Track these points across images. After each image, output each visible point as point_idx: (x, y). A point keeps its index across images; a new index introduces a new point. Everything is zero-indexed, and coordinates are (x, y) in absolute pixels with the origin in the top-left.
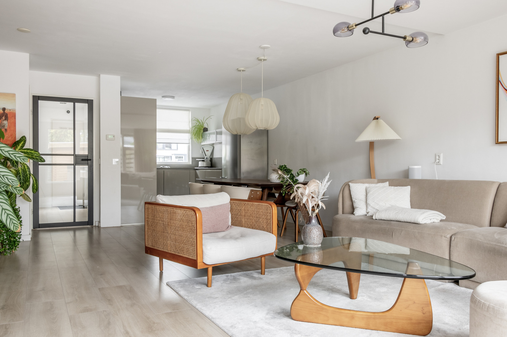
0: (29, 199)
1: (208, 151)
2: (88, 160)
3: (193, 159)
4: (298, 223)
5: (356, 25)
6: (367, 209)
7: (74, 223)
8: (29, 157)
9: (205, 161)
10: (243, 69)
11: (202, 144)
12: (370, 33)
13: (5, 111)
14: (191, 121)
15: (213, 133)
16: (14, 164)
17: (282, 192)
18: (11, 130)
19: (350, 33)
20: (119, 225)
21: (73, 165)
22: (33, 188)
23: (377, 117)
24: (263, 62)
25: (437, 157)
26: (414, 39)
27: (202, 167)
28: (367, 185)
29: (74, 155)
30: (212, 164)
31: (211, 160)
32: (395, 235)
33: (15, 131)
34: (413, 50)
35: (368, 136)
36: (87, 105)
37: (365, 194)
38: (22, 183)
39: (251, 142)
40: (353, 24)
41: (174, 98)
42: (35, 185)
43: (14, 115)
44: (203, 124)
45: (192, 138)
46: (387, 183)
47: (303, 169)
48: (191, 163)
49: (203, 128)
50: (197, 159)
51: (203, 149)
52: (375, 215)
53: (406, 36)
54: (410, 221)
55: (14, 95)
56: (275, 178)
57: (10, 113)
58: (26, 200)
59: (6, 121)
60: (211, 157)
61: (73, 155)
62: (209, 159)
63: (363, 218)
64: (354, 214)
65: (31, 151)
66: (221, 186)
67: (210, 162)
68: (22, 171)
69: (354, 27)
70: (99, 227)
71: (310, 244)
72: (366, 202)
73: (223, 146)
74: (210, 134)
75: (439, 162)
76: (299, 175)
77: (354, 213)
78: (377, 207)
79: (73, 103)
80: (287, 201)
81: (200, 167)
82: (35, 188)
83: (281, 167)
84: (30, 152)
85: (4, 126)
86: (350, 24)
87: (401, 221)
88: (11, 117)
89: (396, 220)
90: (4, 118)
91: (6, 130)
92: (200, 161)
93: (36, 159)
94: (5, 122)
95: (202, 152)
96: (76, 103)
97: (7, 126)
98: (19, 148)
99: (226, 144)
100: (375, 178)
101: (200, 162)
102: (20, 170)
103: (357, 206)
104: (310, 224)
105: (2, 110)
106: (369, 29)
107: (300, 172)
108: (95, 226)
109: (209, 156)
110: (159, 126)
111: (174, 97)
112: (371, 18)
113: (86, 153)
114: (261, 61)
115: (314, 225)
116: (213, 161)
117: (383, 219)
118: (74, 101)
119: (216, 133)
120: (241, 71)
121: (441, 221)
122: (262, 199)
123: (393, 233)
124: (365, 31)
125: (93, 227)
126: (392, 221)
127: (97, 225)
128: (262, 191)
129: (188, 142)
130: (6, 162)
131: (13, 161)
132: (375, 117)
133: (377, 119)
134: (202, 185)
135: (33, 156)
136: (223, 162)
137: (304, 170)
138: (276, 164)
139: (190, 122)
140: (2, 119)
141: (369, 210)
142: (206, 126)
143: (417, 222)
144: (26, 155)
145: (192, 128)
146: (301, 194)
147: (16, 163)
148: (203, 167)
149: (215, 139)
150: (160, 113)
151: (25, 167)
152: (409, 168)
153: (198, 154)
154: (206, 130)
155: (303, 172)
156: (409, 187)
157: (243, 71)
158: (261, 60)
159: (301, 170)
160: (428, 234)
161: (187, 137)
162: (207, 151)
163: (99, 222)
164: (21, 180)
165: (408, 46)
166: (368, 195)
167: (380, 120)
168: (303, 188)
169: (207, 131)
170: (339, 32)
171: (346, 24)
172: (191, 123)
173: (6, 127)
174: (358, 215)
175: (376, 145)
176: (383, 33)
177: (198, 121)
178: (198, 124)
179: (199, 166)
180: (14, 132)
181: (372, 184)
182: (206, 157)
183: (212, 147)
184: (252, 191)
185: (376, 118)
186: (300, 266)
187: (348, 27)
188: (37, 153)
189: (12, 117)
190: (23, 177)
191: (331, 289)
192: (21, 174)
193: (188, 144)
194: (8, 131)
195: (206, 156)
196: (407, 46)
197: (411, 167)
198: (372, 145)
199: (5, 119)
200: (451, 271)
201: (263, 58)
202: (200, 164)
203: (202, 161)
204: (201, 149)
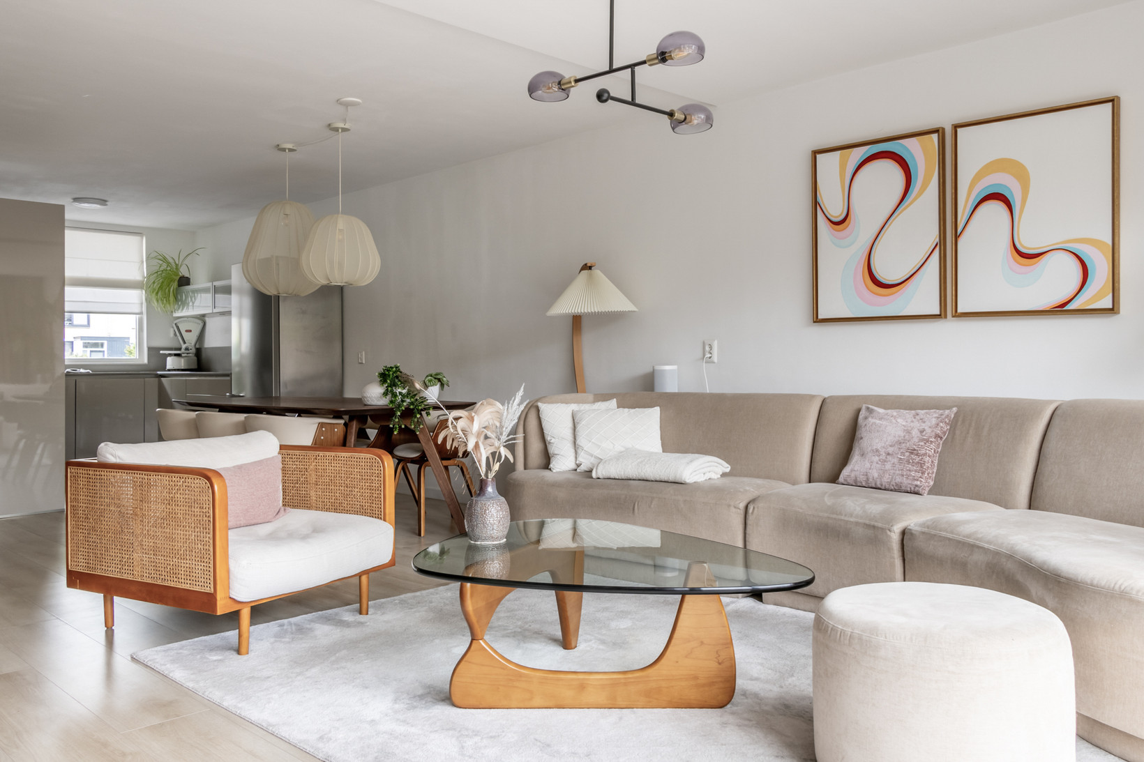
1: (190, 331)
3: (153, 351)
4: (425, 493)
5: (577, 81)
6: (576, 458)
9: (183, 355)
10: (290, 146)
11: (175, 314)
12: (610, 101)
14: (147, 260)
15: (206, 290)
17: (391, 426)
19: (563, 95)
23: (589, 265)
24: (341, 135)
25: (707, 348)
26: (687, 117)
27: (175, 370)
28: (574, 407)
30: (201, 362)
31: (198, 352)
32: (638, 509)
34: (687, 139)
35: (572, 302)
37: (570, 425)
39: (304, 312)
40: (571, 78)
41: (106, 205)
44: (177, 269)
45: (148, 301)
46: (614, 401)
47: (436, 375)
48: (146, 361)
49: (178, 278)
50: (161, 352)
51: (178, 327)
52: (597, 469)
53: (673, 110)
54: (666, 479)
56: (375, 395)
60: (197, 346)
62: (194, 350)
63: (571, 476)
64: (550, 469)
66: (245, 415)
67: (196, 358)
69: (573, 84)
71: (485, 539)
72: (575, 443)
73: (234, 321)
74: (195, 291)
75: (710, 357)
76: (426, 387)
77: (551, 466)
78: (597, 453)
80: (397, 446)
81: (169, 370)
83: (388, 371)
86: (563, 77)
87: (649, 478)
89: (640, 478)
92: (170, 355)
95: (175, 334)
99: (240, 316)
100: (584, 391)
101: (169, 360)
103: (556, 452)
104: (484, 495)
106: (608, 93)
107: (430, 381)
109: (193, 344)
110: (70, 271)
111: (105, 201)
112: (607, 69)
114: (338, 131)
115: (492, 497)
116: (204, 355)
117: (612, 477)
119: (212, 290)
120: (287, 151)
121: (724, 475)
122: (344, 443)
123: (634, 505)
124: (602, 96)
126: (630, 480)
128: (346, 425)
129: (138, 310)
132: (586, 264)
133: (590, 268)
134: (193, 415)
136: (235, 357)
137: (438, 377)
138: (362, 363)
139: (143, 262)
141: (580, 459)
142: (184, 272)
143: (679, 481)
145: (149, 275)
146: (462, 430)
148: (178, 370)
149: (210, 303)
150: (73, 240)
152: (653, 370)
153: (165, 340)
154: (184, 281)
155: (437, 381)
156: (657, 409)
157: (291, 150)
158: (336, 130)
159: (431, 376)
160: (703, 503)
161: (135, 297)
162: (187, 331)
165: (676, 130)
166: (579, 428)
167: (597, 272)
168: (467, 419)
169: (189, 284)
170: (540, 92)
171: (555, 76)
172: (147, 267)
174: (558, 470)
175: (585, 323)
176: (632, 103)
177: (164, 259)
178: (164, 266)
179: (168, 367)
181: (584, 405)
182: (184, 346)
183: (200, 322)
184: (321, 425)
185: (587, 267)
186: (471, 587)
187: (559, 83)
191: (520, 632)
193: (138, 316)
195: (185, 343)
196: (673, 129)
197: (657, 368)
198: (577, 321)
200: (748, 575)
201: (341, 125)
202: (171, 363)
203: (176, 355)
204: (173, 327)
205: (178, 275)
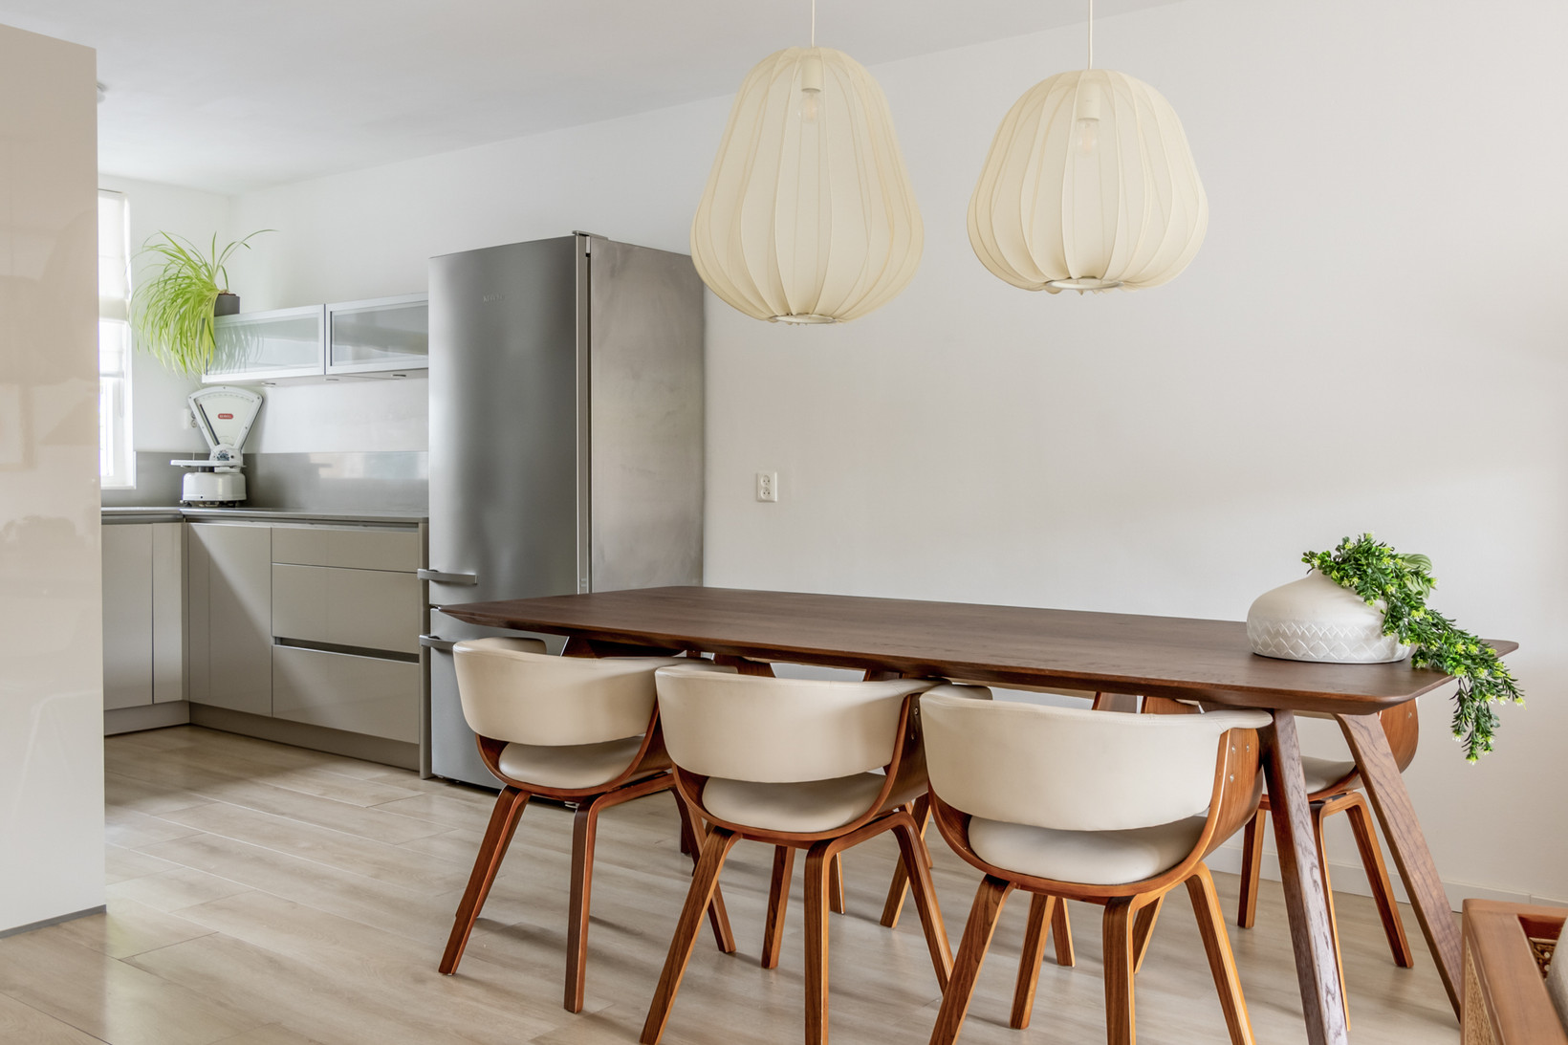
1: (231, 416)
3: (148, 459)
9: (216, 470)
11: (205, 379)
14: (135, 252)
27: (202, 505)
30: (254, 489)
31: (249, 464)
44: (209, 276)
45: (138, 347)
48: (133, 483)
49: (214, 295)
50: (173, 462)
51: (202, 409)
60: (246, 452)
62: (238, 461)
67: (242, 477)
74: (249, 328)
81: (189, 504)
92: (190, 469)
95: (197, 425)
101: (188, 478)
109: (237, 445)
116: (261, 470)
129: (114, 369)
139: (124, 257)
145: (140, 288)
148: (212, 505)
153: (173, 435)
154: (226, 305)
162: (222, 416)
169: (238, 312)
172: (133, 268)
177: (177, 253)
179: (187, 496)
182: (216, 451)
183: (253, 397)
195: (218, 443)
202: (193, 487)
203: (204, 469)
204: (189, 407)
205: (212, 289)
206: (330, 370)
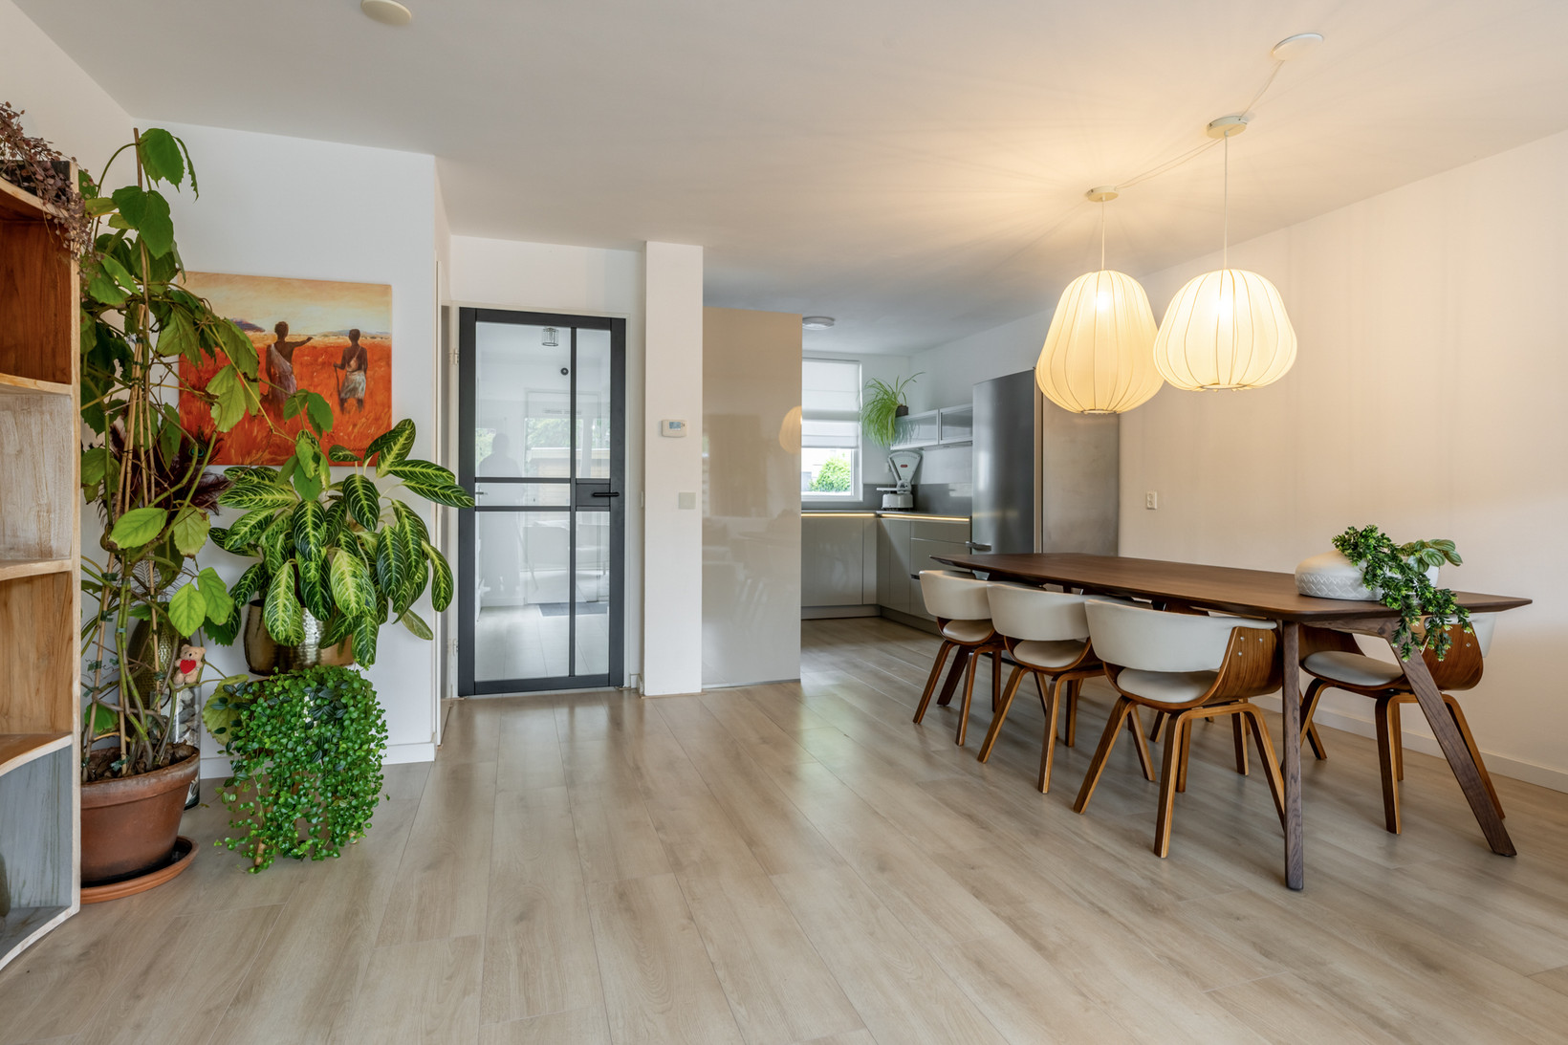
0: (425, 630)
1: (906, 466)
2: (610, 497)
3: (869, 488)
7: (572, 681)
8: (421, 490)
9: (899, 493)
11: (892, 448)
13: (359, 342)
14: (863, 389)
15: (929, 421)
16: (364, 514)
18: (376, 404)
20: (697, 689)
21: (569, 509)
22: (433, 594)
27: (890, 509)
29: (572, 480)
30: (918, 500)
31: (914, 489)
33: (390, 407)
36: (607, 334)
38: (393, 580)
41: (834, 325)
42: (443, 585)
43: (385, 354)
44: (895, 398)
45: (864, 433)
48: (861, 499)
49: (896, 407)
50: (877, 489)
51: (894, 462)
55: (385, 290)
57: (375, 347)
58: (415, 633)
59: (363, 373)
60: (913, 483)
61: (569, 481)
62: (909, 488)
65: (424, 470)
67: (911, 496)
68: (394, 539)
70: (637, 693)
73: (975, 455)
74: (912, 422)
79: (569, 329)
81: (885, 509)
82: (442, 594)
84: (422, 474)
85: (354, 390)
88: (376, 361)
90: (353, 363)
91: (360, 402)
92: (886, 492)
93: (444, 495)
94: (359, 377)
95: (891, 470)
96: (578, 330)
97: (363, 389)
98: (390, 458)
101: (885, 497)
102: (388, 537)
105: (348, 338)
108: (629, 689)
109: (909, 480)
111: (833, 320)
113: (603, 473)
116: (920, 493)
118: (575, 322)
119: (938, 420)
120: (1104, 198)
125: (622, 691)
127: (633, 686)
129: (853, 444)
130: (342, 508)
131: (362, 505)
135: (436, 486)
139: (859, 391)
140: (349, 366)
142: (901, 401)
144: (412, 484)
145: (866, 405)
147: (371, 513)
148: (894, 509)
149: (934, 435)
151: (404, 528)
153: (882, 475)
154: (902, 411)
157: (1111, 196)
161: (851, 430)
162: (903, 466)
163: (641, 677)
164: (391, 571)
169: (907, 414)
172: (863, 396)
173: (361, 394)
177: (882, 388)
178: (882, 395)
179: (884, 505)
180: (386, 410)
182: (899, 483)
183: (916, 456)
184: (1239, 632)
188: (444, 474)
189: (380, 359)
190: (398, 559)
192: (390, 550)
193: (854, 450)
194: (368, 407)
195: (900, 479)
199: (359, 368)
202: (887, 501)
203: (892, 492)
204: (888, 462)
205: (895, 404)
206: (941, 442)
